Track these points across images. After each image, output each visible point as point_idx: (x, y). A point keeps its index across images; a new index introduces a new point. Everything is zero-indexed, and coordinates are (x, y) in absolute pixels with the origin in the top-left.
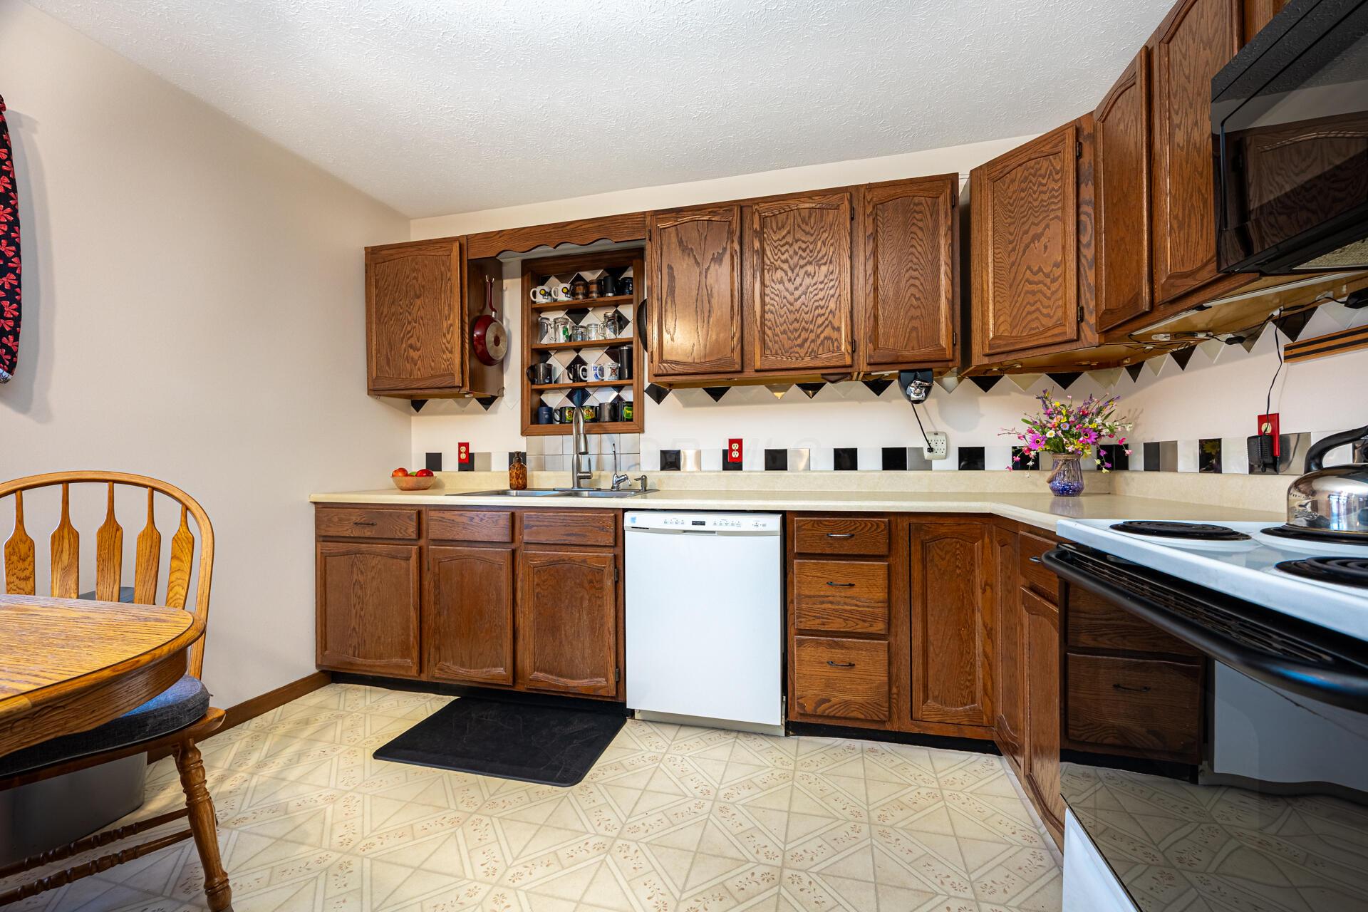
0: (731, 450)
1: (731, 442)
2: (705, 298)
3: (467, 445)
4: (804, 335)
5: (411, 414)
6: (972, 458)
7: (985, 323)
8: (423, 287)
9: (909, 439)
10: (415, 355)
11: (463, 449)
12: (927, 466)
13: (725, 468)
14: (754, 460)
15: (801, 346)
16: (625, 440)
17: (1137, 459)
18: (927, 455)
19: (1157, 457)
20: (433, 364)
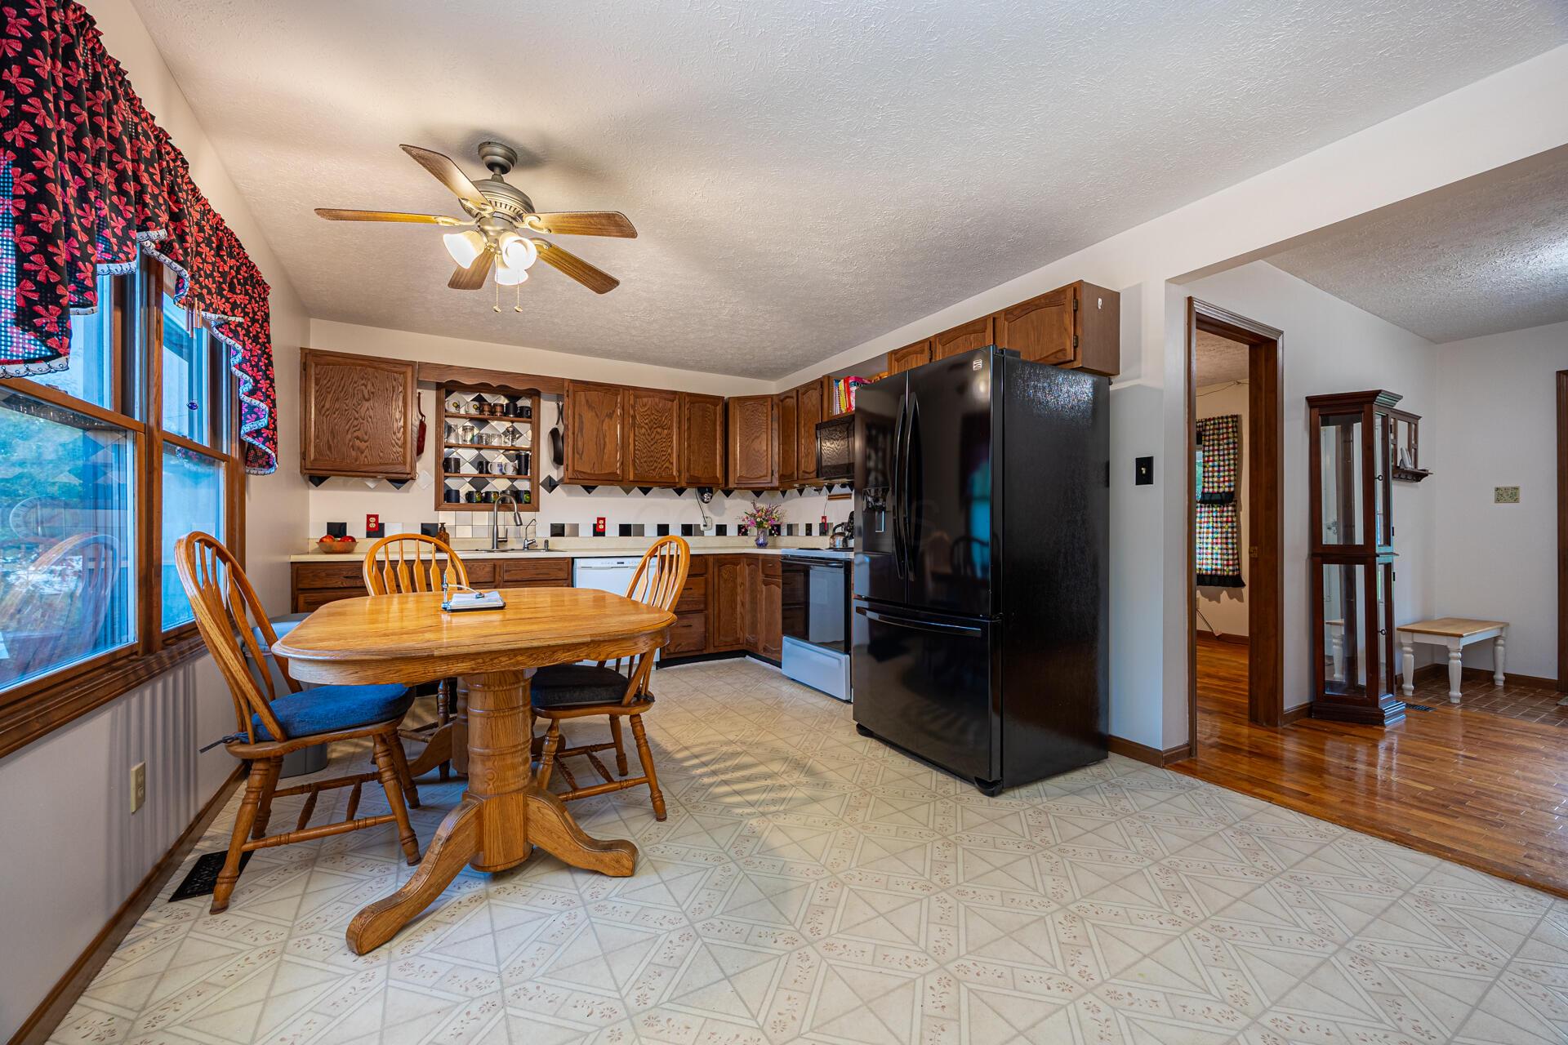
0: (598, 524)
1: (599, 519)
2: (601, 436)
3: (376, 517)
4: (655, 464)
5: (309, 488)
6: (721, 530)
7: (735, 470)
8: (373, 393)
9: (696, 519)
10: (363, 445)
11: (373, 520)
12: (702, 534)
13: (594, 535)
14: (612, 530)
15: (654, 470)
16: (526, 516)
17: (784, 531)
18: (702, 528)
19: (791, 529)
20: (381, 454)
